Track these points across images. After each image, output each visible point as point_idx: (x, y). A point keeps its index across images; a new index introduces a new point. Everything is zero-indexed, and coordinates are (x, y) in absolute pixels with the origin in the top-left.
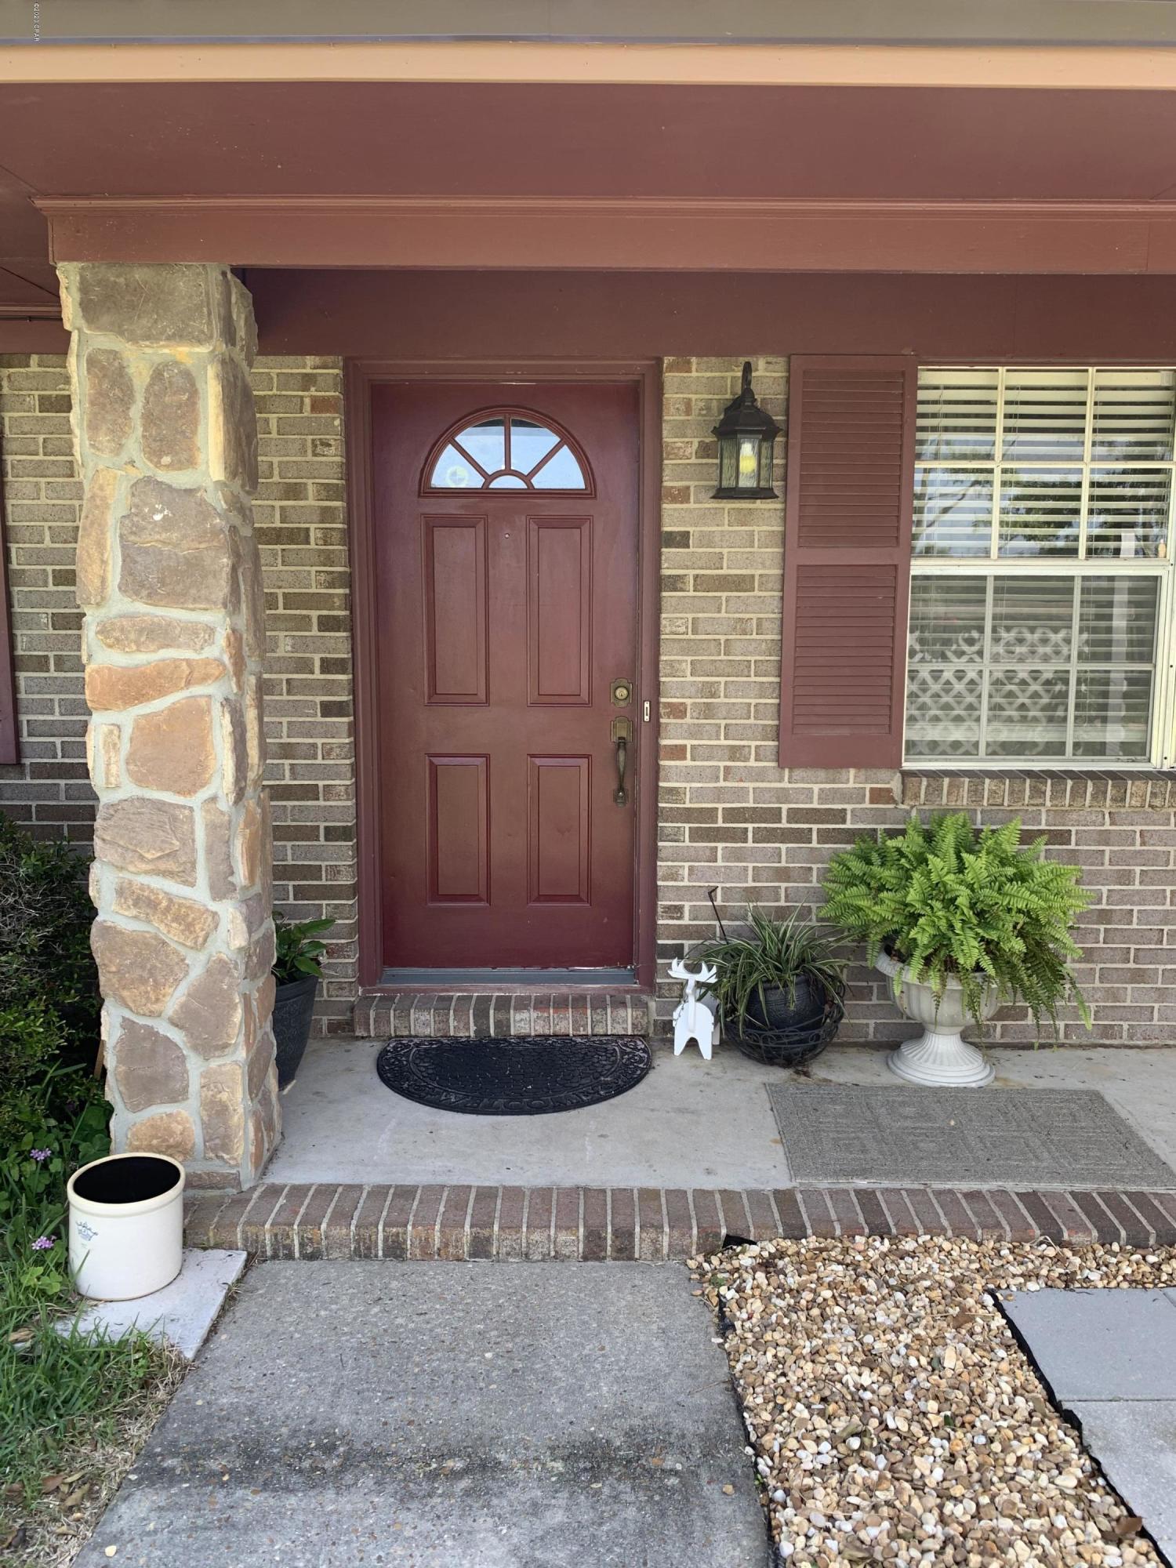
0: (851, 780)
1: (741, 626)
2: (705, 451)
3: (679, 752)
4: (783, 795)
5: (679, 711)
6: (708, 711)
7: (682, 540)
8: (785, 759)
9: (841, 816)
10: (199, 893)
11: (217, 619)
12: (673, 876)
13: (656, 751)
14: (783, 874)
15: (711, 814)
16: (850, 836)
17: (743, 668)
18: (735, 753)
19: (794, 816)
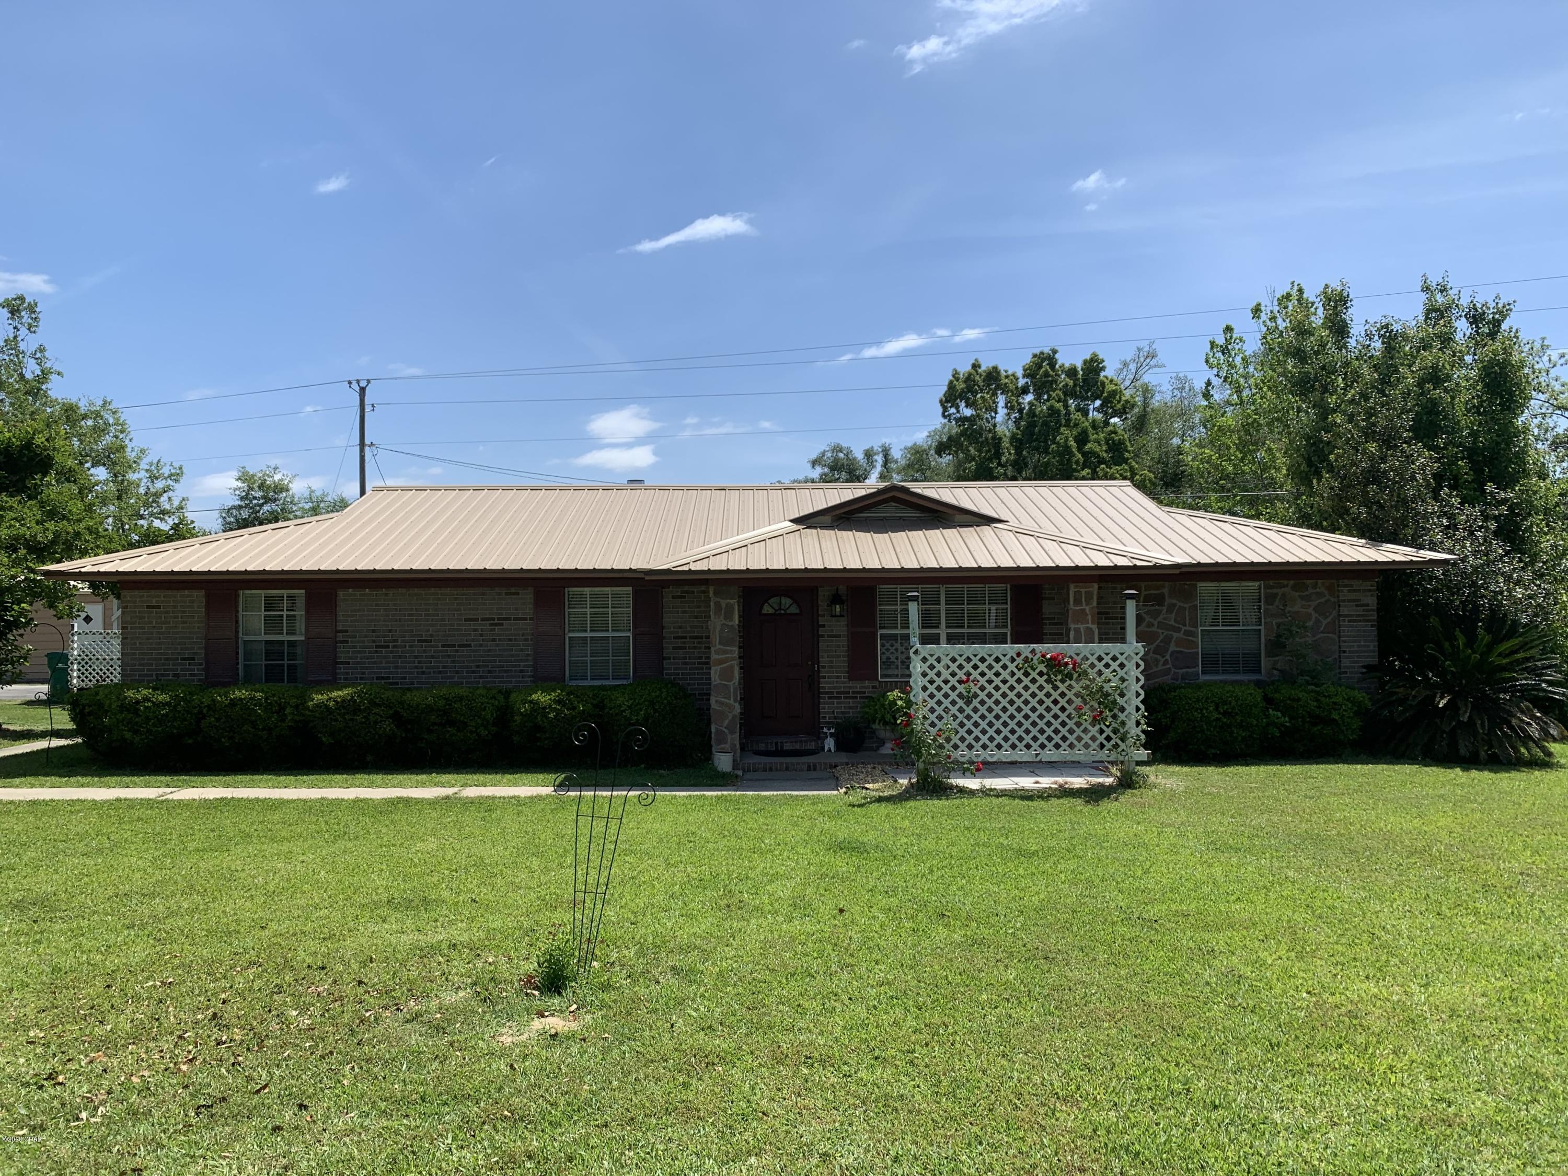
0: (867, 683)
1: (838, 646)
2: (828, 606)
3: (824, 677)
4: (850, 687)
5: (824, 667)
6: (831, 667)
7: (824, 626)
8: (851, 679)
9: (864, 693)
10: (732, 702)
11: (736, 649)
12: (824, 708)
13: (819, 677)
14: (850, 708)
15: (833, 693)
16: (867, 697)
17: (839, 656)
18: (838, 677)
19: (853, 693)
